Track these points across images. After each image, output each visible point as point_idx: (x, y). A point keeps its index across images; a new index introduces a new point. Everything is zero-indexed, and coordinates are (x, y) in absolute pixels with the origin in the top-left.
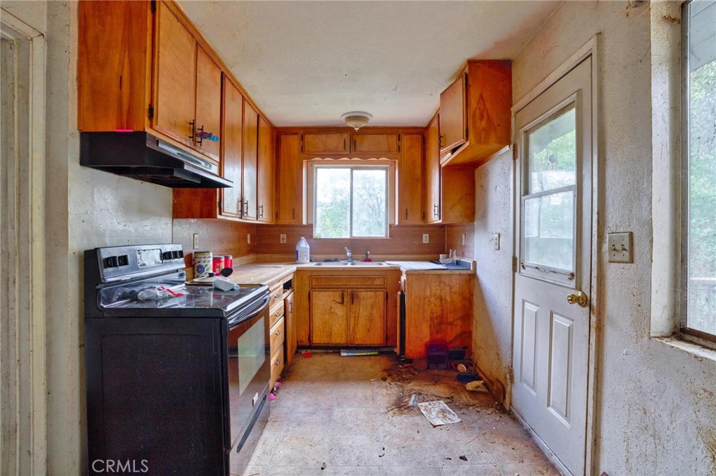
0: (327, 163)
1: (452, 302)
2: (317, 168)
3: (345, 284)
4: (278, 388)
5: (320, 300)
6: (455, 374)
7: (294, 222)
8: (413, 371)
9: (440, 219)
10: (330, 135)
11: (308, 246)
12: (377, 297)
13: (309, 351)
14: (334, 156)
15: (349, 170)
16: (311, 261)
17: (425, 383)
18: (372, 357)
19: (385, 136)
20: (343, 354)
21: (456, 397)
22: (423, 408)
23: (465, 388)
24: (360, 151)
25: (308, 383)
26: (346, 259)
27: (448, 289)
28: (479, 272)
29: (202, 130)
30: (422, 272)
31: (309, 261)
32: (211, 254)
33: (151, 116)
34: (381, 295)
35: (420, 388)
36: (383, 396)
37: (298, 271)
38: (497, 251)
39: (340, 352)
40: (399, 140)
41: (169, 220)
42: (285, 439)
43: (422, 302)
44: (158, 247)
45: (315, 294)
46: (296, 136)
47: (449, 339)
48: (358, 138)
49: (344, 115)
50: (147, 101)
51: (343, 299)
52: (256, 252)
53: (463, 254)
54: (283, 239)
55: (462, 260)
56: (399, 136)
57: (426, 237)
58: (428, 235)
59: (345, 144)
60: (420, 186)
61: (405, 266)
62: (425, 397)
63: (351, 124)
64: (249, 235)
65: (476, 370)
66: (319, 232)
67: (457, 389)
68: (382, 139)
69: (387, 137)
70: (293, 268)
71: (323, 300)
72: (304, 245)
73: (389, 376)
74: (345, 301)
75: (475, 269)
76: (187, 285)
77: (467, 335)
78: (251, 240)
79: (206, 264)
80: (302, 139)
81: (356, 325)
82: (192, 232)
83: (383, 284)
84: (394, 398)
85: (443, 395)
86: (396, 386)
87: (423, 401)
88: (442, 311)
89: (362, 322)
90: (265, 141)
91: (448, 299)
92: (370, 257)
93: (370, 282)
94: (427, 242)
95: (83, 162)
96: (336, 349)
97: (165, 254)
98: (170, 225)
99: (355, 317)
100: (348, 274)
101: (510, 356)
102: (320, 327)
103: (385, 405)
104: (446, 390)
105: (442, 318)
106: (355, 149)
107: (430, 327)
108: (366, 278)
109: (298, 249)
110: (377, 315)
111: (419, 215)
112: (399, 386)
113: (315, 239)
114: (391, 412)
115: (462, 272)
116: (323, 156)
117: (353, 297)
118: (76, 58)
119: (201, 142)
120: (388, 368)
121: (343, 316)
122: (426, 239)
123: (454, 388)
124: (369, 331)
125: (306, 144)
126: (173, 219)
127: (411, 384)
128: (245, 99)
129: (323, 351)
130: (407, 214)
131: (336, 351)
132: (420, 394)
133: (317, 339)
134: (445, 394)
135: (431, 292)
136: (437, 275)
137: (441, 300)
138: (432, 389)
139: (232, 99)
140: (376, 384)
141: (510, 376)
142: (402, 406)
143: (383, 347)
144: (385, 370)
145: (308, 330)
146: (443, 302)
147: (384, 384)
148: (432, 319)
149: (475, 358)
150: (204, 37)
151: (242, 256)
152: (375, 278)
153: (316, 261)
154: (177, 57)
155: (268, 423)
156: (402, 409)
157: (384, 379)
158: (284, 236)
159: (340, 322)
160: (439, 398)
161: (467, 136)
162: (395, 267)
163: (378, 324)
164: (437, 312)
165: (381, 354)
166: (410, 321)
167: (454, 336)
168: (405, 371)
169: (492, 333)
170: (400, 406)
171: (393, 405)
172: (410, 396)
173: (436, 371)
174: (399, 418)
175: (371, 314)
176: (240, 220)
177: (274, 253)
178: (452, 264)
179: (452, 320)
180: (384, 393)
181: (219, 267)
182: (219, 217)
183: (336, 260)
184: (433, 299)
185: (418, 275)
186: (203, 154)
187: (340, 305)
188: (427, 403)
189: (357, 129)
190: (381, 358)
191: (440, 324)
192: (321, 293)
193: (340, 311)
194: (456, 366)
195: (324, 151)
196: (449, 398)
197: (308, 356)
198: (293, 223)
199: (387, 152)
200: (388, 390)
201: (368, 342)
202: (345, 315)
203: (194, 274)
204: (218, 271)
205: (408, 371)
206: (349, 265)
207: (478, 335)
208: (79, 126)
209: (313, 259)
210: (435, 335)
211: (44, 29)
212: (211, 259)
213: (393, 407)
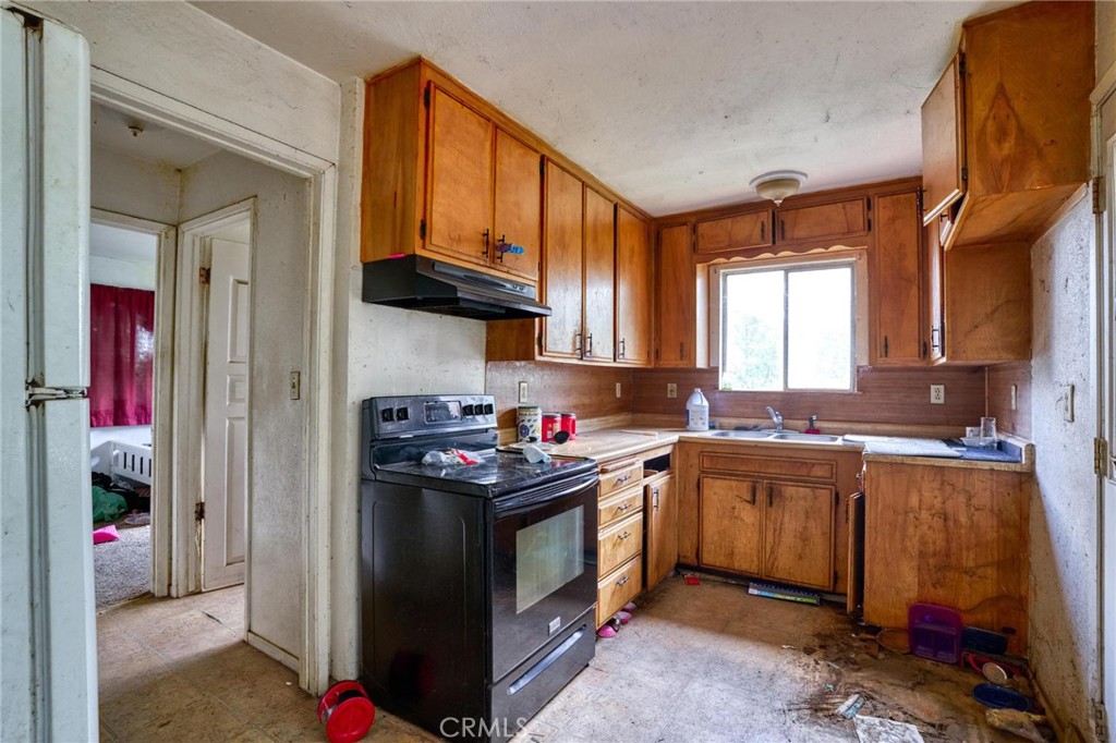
0: (739, 265)
1: (972, 527)
2: (726, 275)
3: (758, 469)
4: (624, 622)
5: (715, 494)
6: (975, 681)
7: (682, 364)
8: (874, 649)
9: (943, 355)
10: (739, 219)
11: (706, 403)
12: (816, 498)
13: (697, 575)
14: (748, 253)
15: (782, 272)
16: (712, 427)
17: (891, 681)
18: (805, 607)
19: (840, 205)
20: (751, 591)
21: (954, 728)
22: (864, 726)
23: (985, 719)
24: (792, 239)
25: (674, 625)
26: (774, 427)
27: (962, 499)
28: (1039, 469)
29: (503, 240)
30: (899, 460)
31: (707, 428)
32: (539, 411)
33: (423, 235)
34: (825, 496)
35: (876, 687)
36: (793, 680)
37: (681, 443)
38: (1069, 425)
39: (748, 587)
40: (869, 208)
41: (481, 364)
42: (601, 700)
43: (900, 519)
44: (457, 398)
45: (707, 482)
46: (685, 227)
47: (962, 605)
48: (788, 217)
49: (753, 181)
50: (419, 217)
51: (754, 495)
52: (634, 411)
53: (1013, 428)
54: (671, 391)
55: (1010, 441)
56: (869, 201)
57: (938, 391)
58: (942, 387)
59: (763, 230)
60: (914, 291)
61: (875, 444)
62: (880, 706)
63: (767, 195)
64: (618, 386)
65: (1031, 686)
66: (729, 380)
67: (965, 713)
68: (835, 213)
69: (844, 208)
70: (674, 437)
71: (720, 494)
72: (699, 402)
73: (822, 647)
74: (757, 498)
75: (1033, 463)
76: (498, 450)
77: (1014, 602)
78: (622, 392)
79: (531, 423)
80: (694, 230)
81: (776, 544)
82: (517, 380)
83: (828, 475)
84: (812, 690)
85: (922, 716)
86: (826, 669)
87: (871, 714)
88: (948, 541)
89: (788, 539)
90: (631, 242)
91: (963, 519)
92: (817, 425)
93: (803, 471)
94: (942, 401)
95: (367, 297)
96: (742, 580)
97: (465, 408)
98: (482, 370)
99: (775, 530)
100: (764, 452)
101: (1097, 675)
102: (716, 538)
103: (789, 697)
104: (936, 708)
105: (948, 555)
106: (783, 238)
107: (919, 570)
108: (797, 464)
109: (689, 407)
110: (818, 531)
111: (914, 348)
112: (831, 671)
113: (722, 392)
114: (794, 714)
115: (996, 466)
116: (728, 255)
117: (773, 495)
118: (360, 181)
119: (501, 258)
120: (828, 632)
121: (753, 525)
122: (937, 394)
123: (955, 708)
124: (800, 558)
125: (700, 238)
126: (486, 362)
127: (860, 674)
128: (587, 184)
129: (720, 579)
130: (886, 346)
131: (742, 583)
132: (869, 698)
133: (709, 558)
134: (930, 715)
135: (920, 501)
136: (936, 470)
137: (945, 520)
138: (903, 696)
139: (562, 190)
140: (790, 656)
141: (1098, 725)
142: (822, 710)
143: (828, 593)
144: (818, 635)
145: (695, 540)
146: (951, 524)
147: (805, 659)
148: (922, 555)
149: (1034, 661)
150: (508, 115)
151: (605, 415)
152: (813, 465)
153: (721, 428)
154: (461, 152)
155: (587, 669)
156: (820, 714)
157: (809, 651)
158: (672, 386)
159: (749, 534)
160: (911, 719)
161: (965, 180)
162: (853, 447)
163: (819, 548)
164: (934, 543)
165: (823, 603)
166: (874, 552)
167: (976, 599)
168: (859, 648)
169: (1063, 609)
170: (818, 708)
171: (805, 702)
172: (847, 696)
173: (929, 662)
174: (805, 729)
175: (805, 528)
176: (581, 363)
177: (655, 412)
178: (987, 448)
179: (971, 564)
180: (798, 674)
181: (551, 429)
182: (538, 358)
183: (755, 428)
184: (924, 515)
185: (891, 464)
186: (508, 272)
187: (748, 506)
188: (877, 720)
189: (778, 202)
190: (822, 613)
191: (944, 568)
192: (719, 482)
193: (748, 515)
194: (980, 665)
195: (730, 246)
196: (933, 726)
197: (693, 582)
198: (681, 366)
199: (844, 234)
200: (806, 673)
201: (798, 577)
202: (757, 523)
203: (517, 436)
204: (549, 435)
205: (866, 647)
206: (772, 438)
207: (1038, 610)
208: (361, 257)
209: (717, 425)
210: (932, 590)
211: (336, 159)
212: (539, 418)
213: (803, 705)
